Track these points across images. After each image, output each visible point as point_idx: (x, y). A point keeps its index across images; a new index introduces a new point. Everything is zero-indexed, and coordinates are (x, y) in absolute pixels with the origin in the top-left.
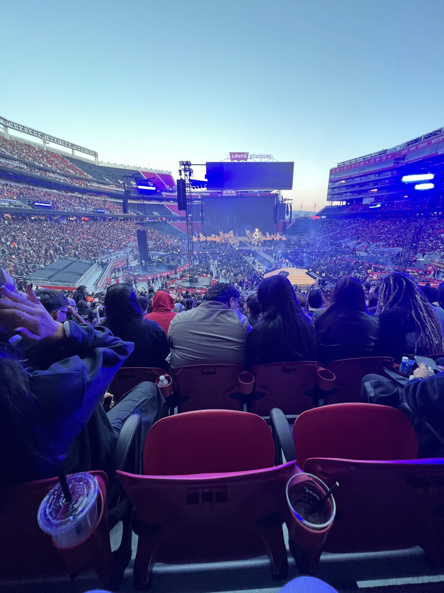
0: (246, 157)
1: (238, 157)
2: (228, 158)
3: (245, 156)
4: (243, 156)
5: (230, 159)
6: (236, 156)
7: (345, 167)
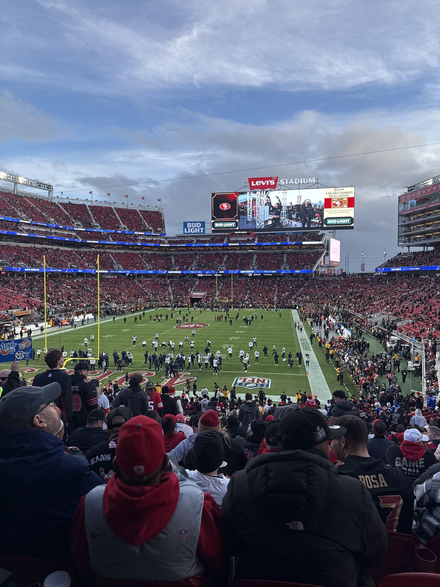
0: (274, 183)
1: (261, 184)
2: (245, 187)
3: (272, 183)
4: (269, 183)
5: (249, 187)
6: (258, 182)
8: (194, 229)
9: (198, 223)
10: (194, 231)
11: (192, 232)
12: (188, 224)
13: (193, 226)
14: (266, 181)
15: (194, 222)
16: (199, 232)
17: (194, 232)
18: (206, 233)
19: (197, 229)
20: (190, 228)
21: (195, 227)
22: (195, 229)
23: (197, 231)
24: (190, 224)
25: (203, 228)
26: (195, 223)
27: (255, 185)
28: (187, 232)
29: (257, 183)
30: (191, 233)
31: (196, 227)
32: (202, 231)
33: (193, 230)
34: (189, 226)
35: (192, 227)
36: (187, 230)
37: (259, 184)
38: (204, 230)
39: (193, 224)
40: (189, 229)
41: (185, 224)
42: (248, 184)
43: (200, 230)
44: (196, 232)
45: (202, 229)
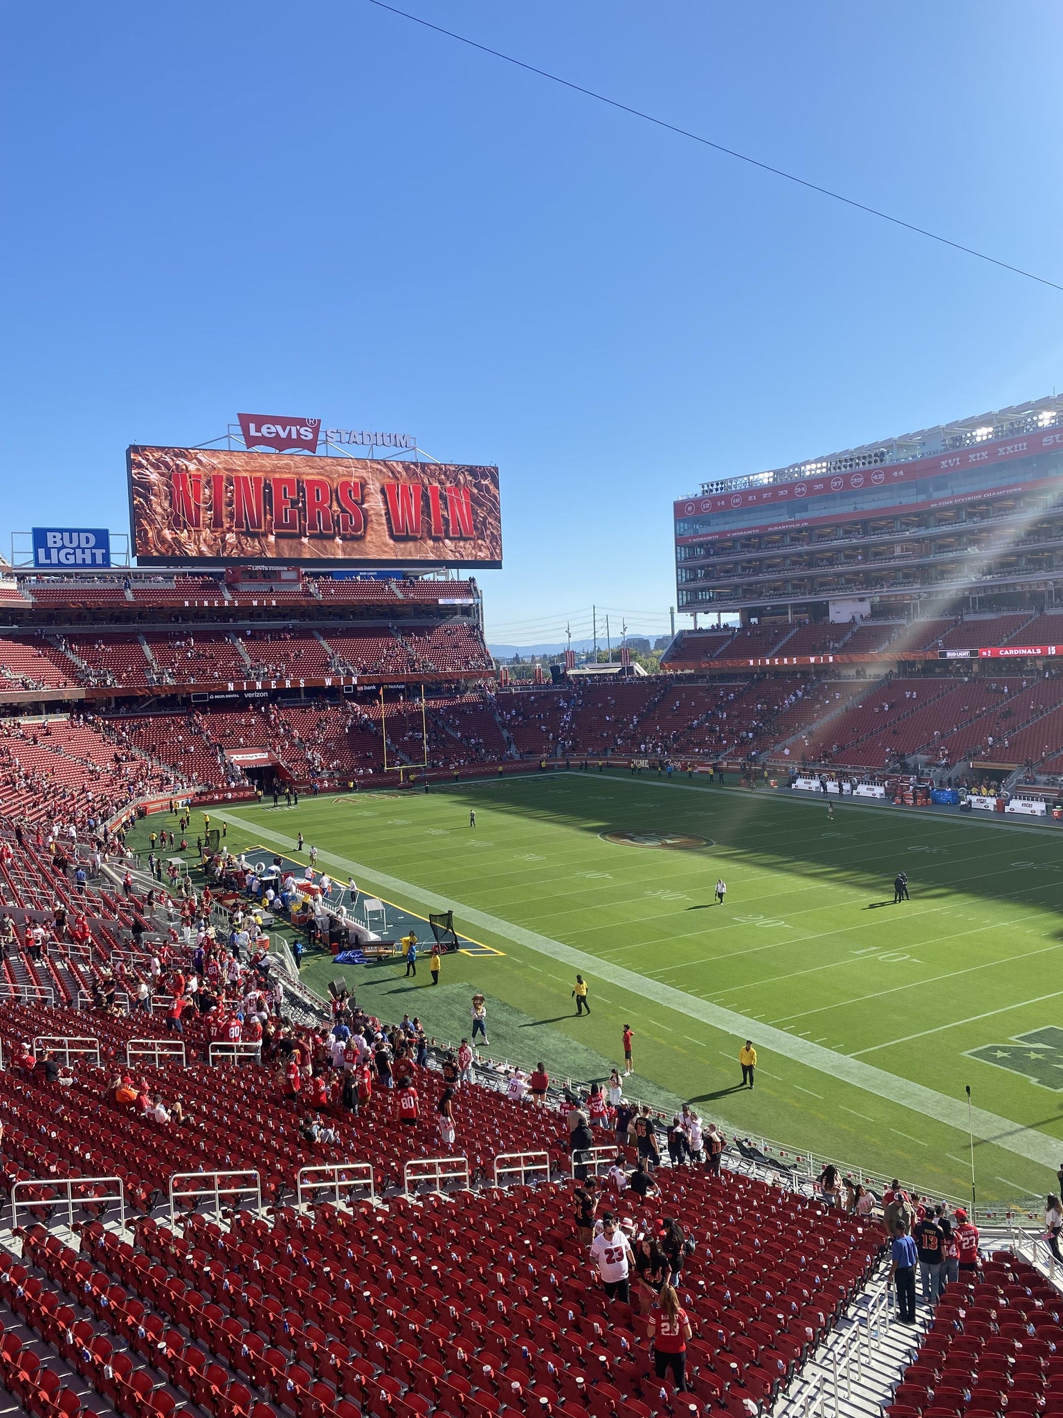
0: (310, 436)
1: (277, 433)
3: (306, 433)
4: (298, 432)
5: (242, 438)
6: (268, 428)
7: (736, 498)
8: (72, 551)
9: (83, 536)
10: (71, 558)
11: (64, 560)
12: (50, 535)
13: (67, 543)
14: (288, 428)
15: (71, 531)
16: (89, 561)
17: (72, 561)
18: (112, 566)
19: (83, 553)
20: (59, 549)
21: (75, 544)
22: (74, 554)
23: (84, 559)
24: (58, 535)
25: (104, 551)
26: (75, 535)
27: (259, 434)
28: (48, 561)
29: (264, 429)
30: (60, 564)
31: (79, 547)
32: (99, 560)
33: (70, 554)
34: (55, 542)
35: (64, 547)
36: (48, 556)
37: (268, 433)
38: (106, 557)
39: (66, 535)
40: (54, 552)
41: (40, 536)
42: (239, 430)
43: (93, 555)
44: (79, 561)
45: (99, 553)
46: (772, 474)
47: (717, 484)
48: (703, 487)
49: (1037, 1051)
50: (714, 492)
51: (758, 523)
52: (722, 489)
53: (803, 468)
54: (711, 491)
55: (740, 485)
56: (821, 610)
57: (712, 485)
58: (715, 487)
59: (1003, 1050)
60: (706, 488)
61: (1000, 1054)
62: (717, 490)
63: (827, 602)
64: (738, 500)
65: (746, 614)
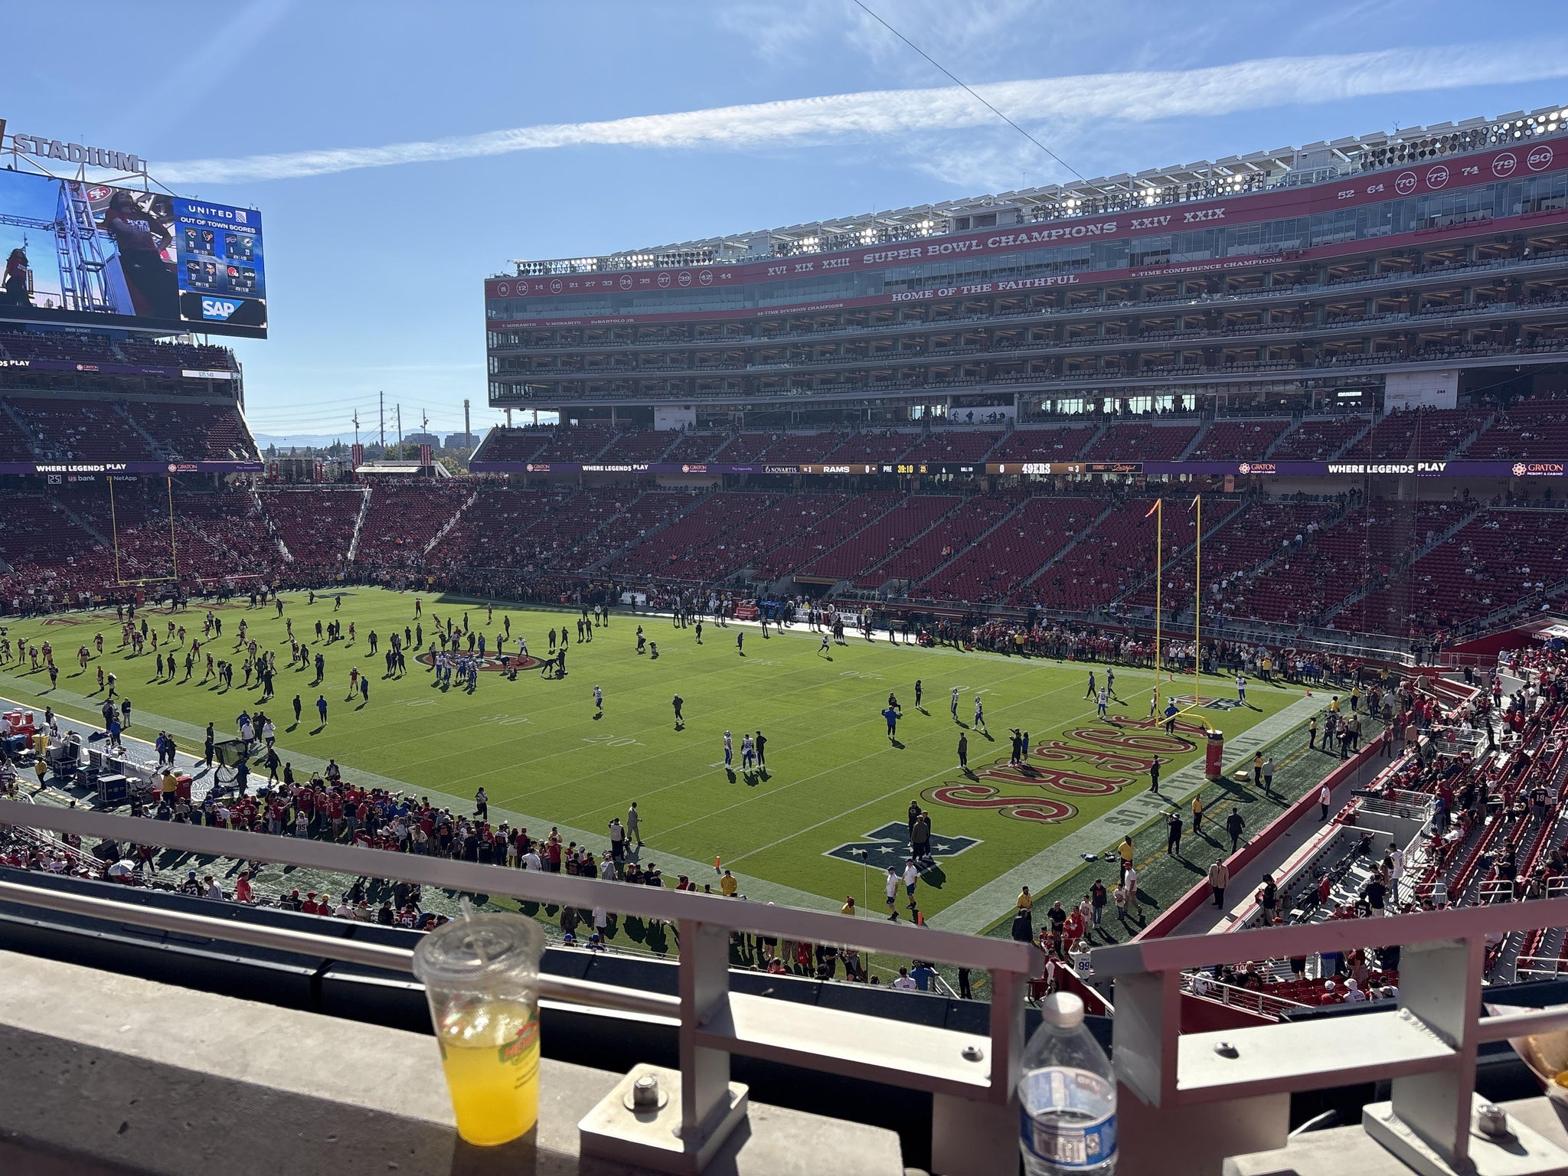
7: (556, 282)
46: (595, 261)
47: (535, 265)
48: (519, 266)
49: (887, 845)
50: (531, 274)
51: (580, 313)
52: (540, 271)
53: (629, 258)
54: (529, 271)
55: (562, 268)
56: (646, 416)
57: (529, 266)
58: (532, 267)
59: (858, 847)
60: (522, 268)
61: (855, 851)
62: (534, 271)
63: (653, 407)
64: (558, 286)
65: (566, 413)
